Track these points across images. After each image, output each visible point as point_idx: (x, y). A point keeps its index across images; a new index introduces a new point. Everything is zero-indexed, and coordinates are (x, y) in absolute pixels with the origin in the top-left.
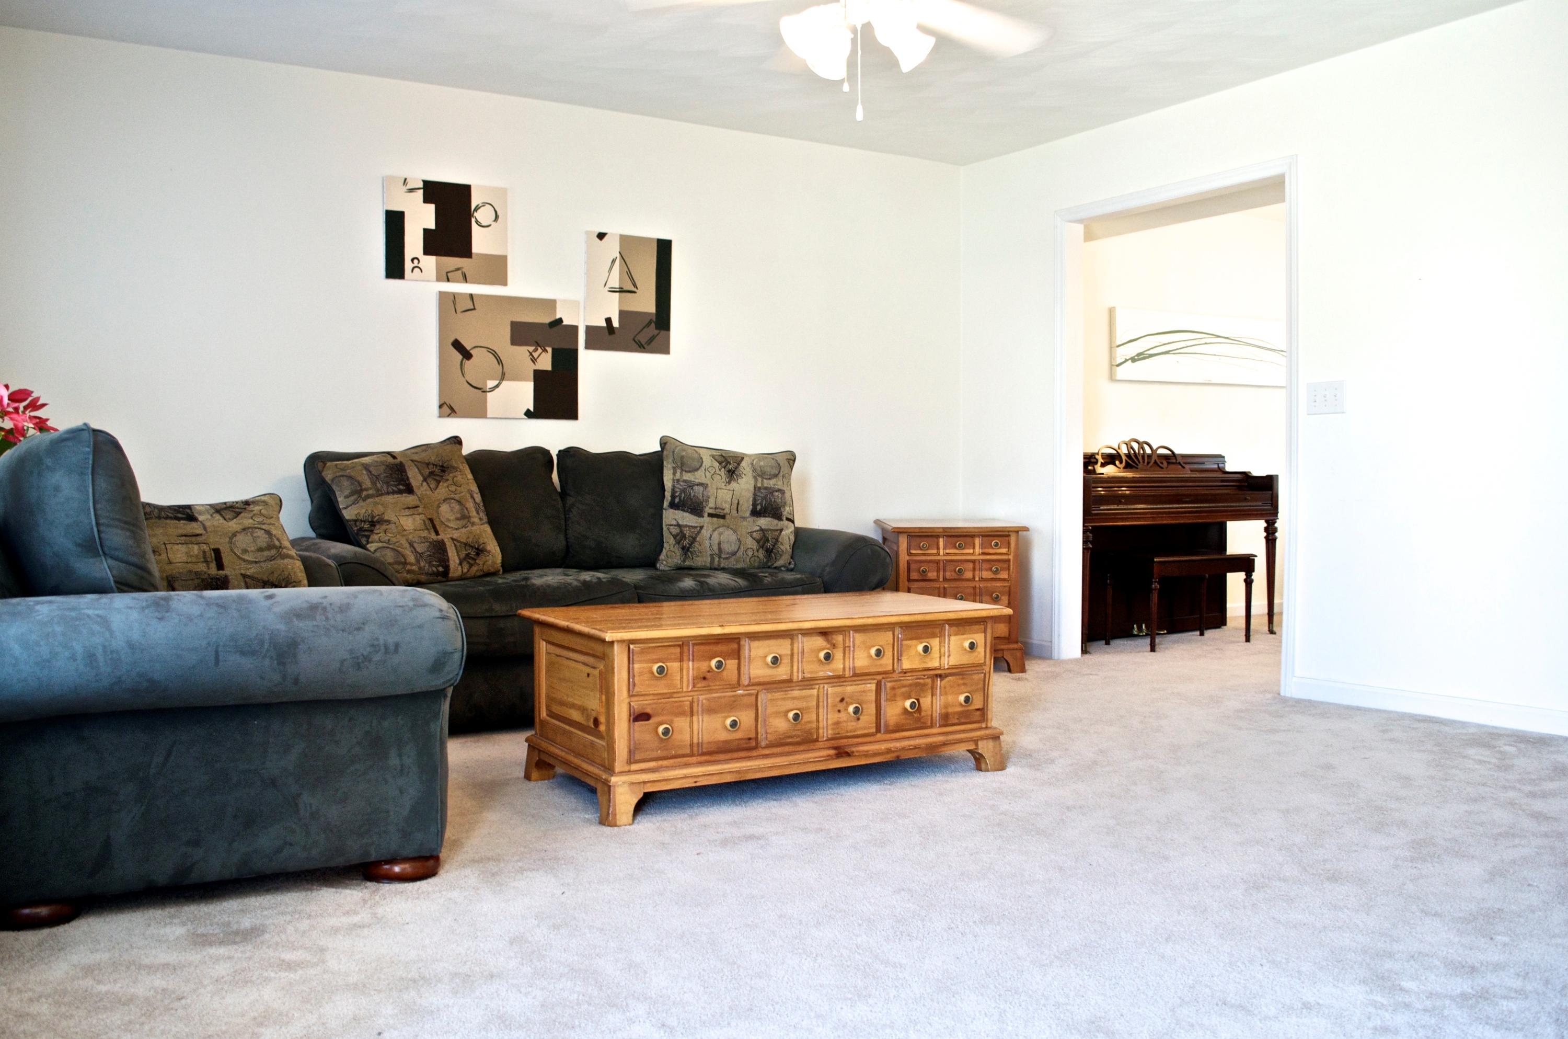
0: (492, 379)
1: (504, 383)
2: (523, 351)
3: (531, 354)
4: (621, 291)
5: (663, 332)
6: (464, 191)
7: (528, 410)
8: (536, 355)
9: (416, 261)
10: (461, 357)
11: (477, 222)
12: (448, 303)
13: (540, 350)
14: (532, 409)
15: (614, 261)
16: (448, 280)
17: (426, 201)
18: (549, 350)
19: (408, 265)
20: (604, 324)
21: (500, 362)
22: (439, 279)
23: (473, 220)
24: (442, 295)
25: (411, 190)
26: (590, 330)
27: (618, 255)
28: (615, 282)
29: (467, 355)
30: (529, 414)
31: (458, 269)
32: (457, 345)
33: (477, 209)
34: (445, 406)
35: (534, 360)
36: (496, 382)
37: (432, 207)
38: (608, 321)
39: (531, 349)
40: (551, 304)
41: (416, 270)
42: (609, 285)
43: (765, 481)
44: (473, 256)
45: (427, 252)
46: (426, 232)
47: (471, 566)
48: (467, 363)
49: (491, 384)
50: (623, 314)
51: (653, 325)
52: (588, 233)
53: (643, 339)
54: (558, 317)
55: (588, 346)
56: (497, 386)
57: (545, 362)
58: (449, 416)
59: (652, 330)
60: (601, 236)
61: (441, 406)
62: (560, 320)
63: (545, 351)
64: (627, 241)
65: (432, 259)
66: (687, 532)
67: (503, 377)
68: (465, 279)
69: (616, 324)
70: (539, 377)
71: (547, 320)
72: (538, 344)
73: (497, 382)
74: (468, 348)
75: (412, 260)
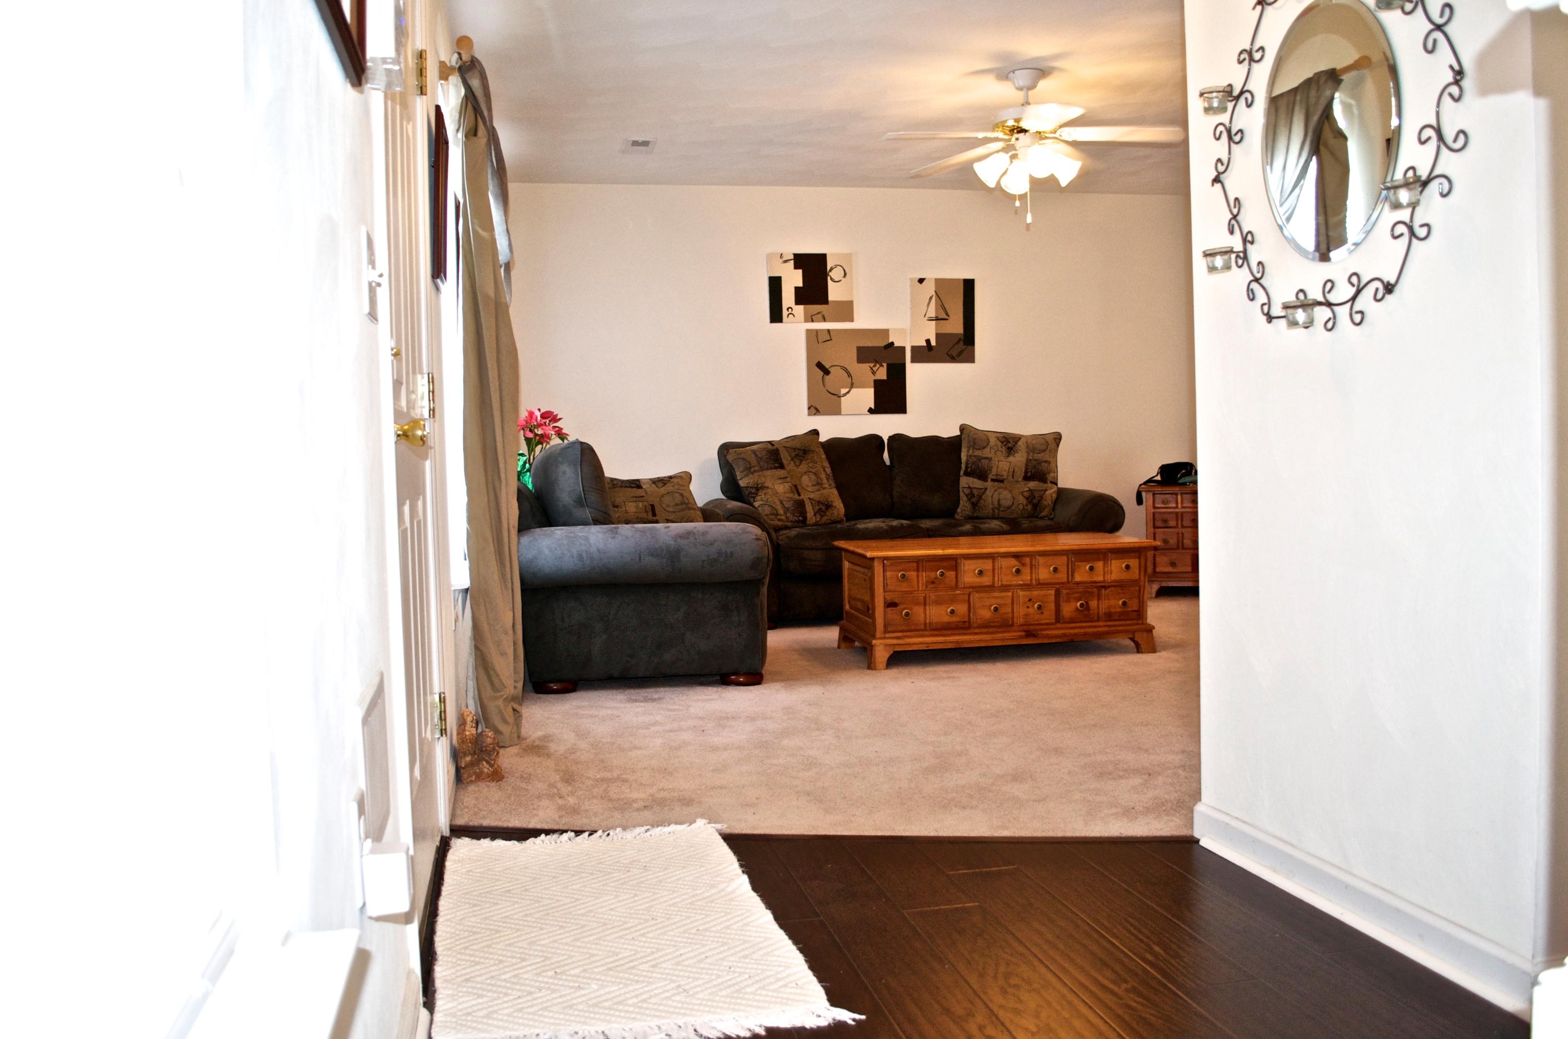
0: (844, 387)
1: (853, 390)
2: (866, 367)
3: (872, 369)
4: (937, 319)
5: (969, 347)
6: (822, 258)
7: (870, 408)
8: (875, 369)
9: (790, 310)
10: (822, 373)
11: (831, 279)
12: (813, 338)
13: (878, 366)
14: (873, 407)
15: (931, 298)
16: (813, 321)
17: (796, 267)
18: (885, 365)
19: (785, 313)
20: (924, 344)
21: (849, 375)
22: (806, 321)
23: (829, 278)
24: (809, 332)
25: (786, 261)
26: (914, 349)
27: (934, 293)
28: (932, 313)
29: (826, 372)
30: (871, 411)
31: (819, 313)
32: (820, 365)
33: (831, 270)
34: (812, 408)
35: (874, 373)
36: (846, 390)
37: (800, 272)
38: (928, 341)
39: (872, 365)
40: (885, 332)
41: (791, 316)
42: (928, 315)
43: (1035, 455)
44: (829, 303)
45: (798, 302)
46: (797, 289)
47: (822, 516)
48: (827, 377)
49: (844, 391)
50: (938, 336)
51: (962, 342)
52: (911, 280)
53: (954, 352)
54: (890, 341)
55: (913, 361)
56: (848, 392)
57: (882, 374)
58: (815, 414)
59: (961, 346)
60: (921, 281)
61: (809, 408)
62: (892, 343)
63: (882, 366)
64: (939, 282)
65: (801, 307)
66: (975, 492)
67: (852, 386)
68: (824, 320)
69: (933, 343)
70: (878, 385)
71: (883, 344)
72: (876, 362)
73: (848, 390)
74: (827, 367)
75: (788, 309)
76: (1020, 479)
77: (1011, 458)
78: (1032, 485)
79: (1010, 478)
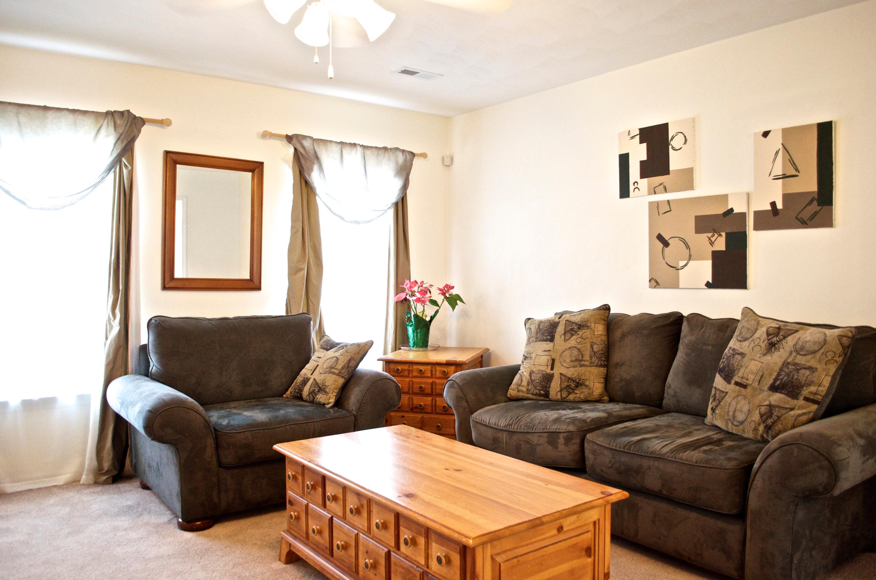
0: (682, 260)
1: (691, 262)
2: (704, 237)
3: (710, 239)
4: (784, 177)
5: (825, 208)
6: (664, 127)
7: (708, 282)
8: (713, 239)
9: (636, 184)
10: (662, 246)
11: (673, 148)
12: (655, 207)
13: (716, 235)
14: (711, 281)
15: (777, 153)
16: (655, 193)
17: (641, 142)
18: (723, 234)
19: (632, 187)
20: (769, 208)
21: (688, 247)
22: (649, 194)
23: (670, 147)
24: (651, 204)
25: (633, 138)
26: (757, 214)
27: (781, 147)
28: (778, 170)
29: (666, 244)
30: (709, 285)
31: (661, 184)
32: (660, 238)
33: (672, 139)
34: (653, 280)
35: (712, 243)
36: (684, 263)
37: (645, 145)
38: (773, 204)
39: (710, 235)
40: (724, 198)
41: (637, 190)
42: (773, 174)
43: (799, 357)
44: (671, 173)
45: (643, 176)
46: (642, 162)
47: (570, 393)
48: (667, 250)
49: (682, 263)
50: (786, 197)
51: (815, 203)
52: (755, 134)
53: (806, 214)
54: (729, 207)
55: (757, 227)
56: (686, 265)
57: (721, 245)
58: (655, 287)
59: (815, 207)
60: (766, 134)
61: (650, 281)
62: (732, 210)
63: (720, 235)
64: (787, 132)
65: (645, 180)
66: (717, 395)
67: (690, 258)
68: (666, 190)
69: (780, 206)
70: (716, 256)
71: (721, 211)
72: (715, 231)
73: (687, 261)
74: (667, 239)
75: (634, 184)
76: (766, 388)
77: (768, 357)
78: (777, 398)
79: (756, 384)
